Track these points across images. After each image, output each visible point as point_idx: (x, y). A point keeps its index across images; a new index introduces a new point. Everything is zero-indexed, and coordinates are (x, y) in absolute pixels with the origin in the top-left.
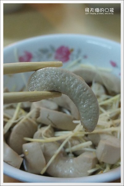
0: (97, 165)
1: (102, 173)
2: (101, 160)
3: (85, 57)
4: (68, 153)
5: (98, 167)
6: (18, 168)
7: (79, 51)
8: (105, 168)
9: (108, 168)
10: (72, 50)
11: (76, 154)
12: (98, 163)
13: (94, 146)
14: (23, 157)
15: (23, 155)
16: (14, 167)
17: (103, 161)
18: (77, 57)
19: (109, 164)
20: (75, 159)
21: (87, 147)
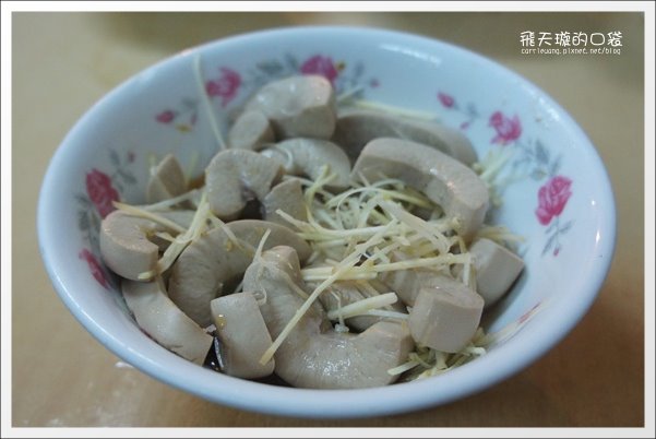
0: (413, 356)
1: (429, 375)
2: (424, 343)
3: (374, 84)
4: (334, 323)
5: (415, 359)
6: (198, 364)
7: (359, 70)
8: (433, 362)
9: (441, 362)
10: (342, 66)
11: (354, 327)
12: (415, 349)
13: (403, 306)
14: (213, 334)
15: (212, 328)
16: (187, 360)
17: (429, 346)
18: (354, 83)
19: (444, 353)
20: (353, 338)
21: (384, 308)
